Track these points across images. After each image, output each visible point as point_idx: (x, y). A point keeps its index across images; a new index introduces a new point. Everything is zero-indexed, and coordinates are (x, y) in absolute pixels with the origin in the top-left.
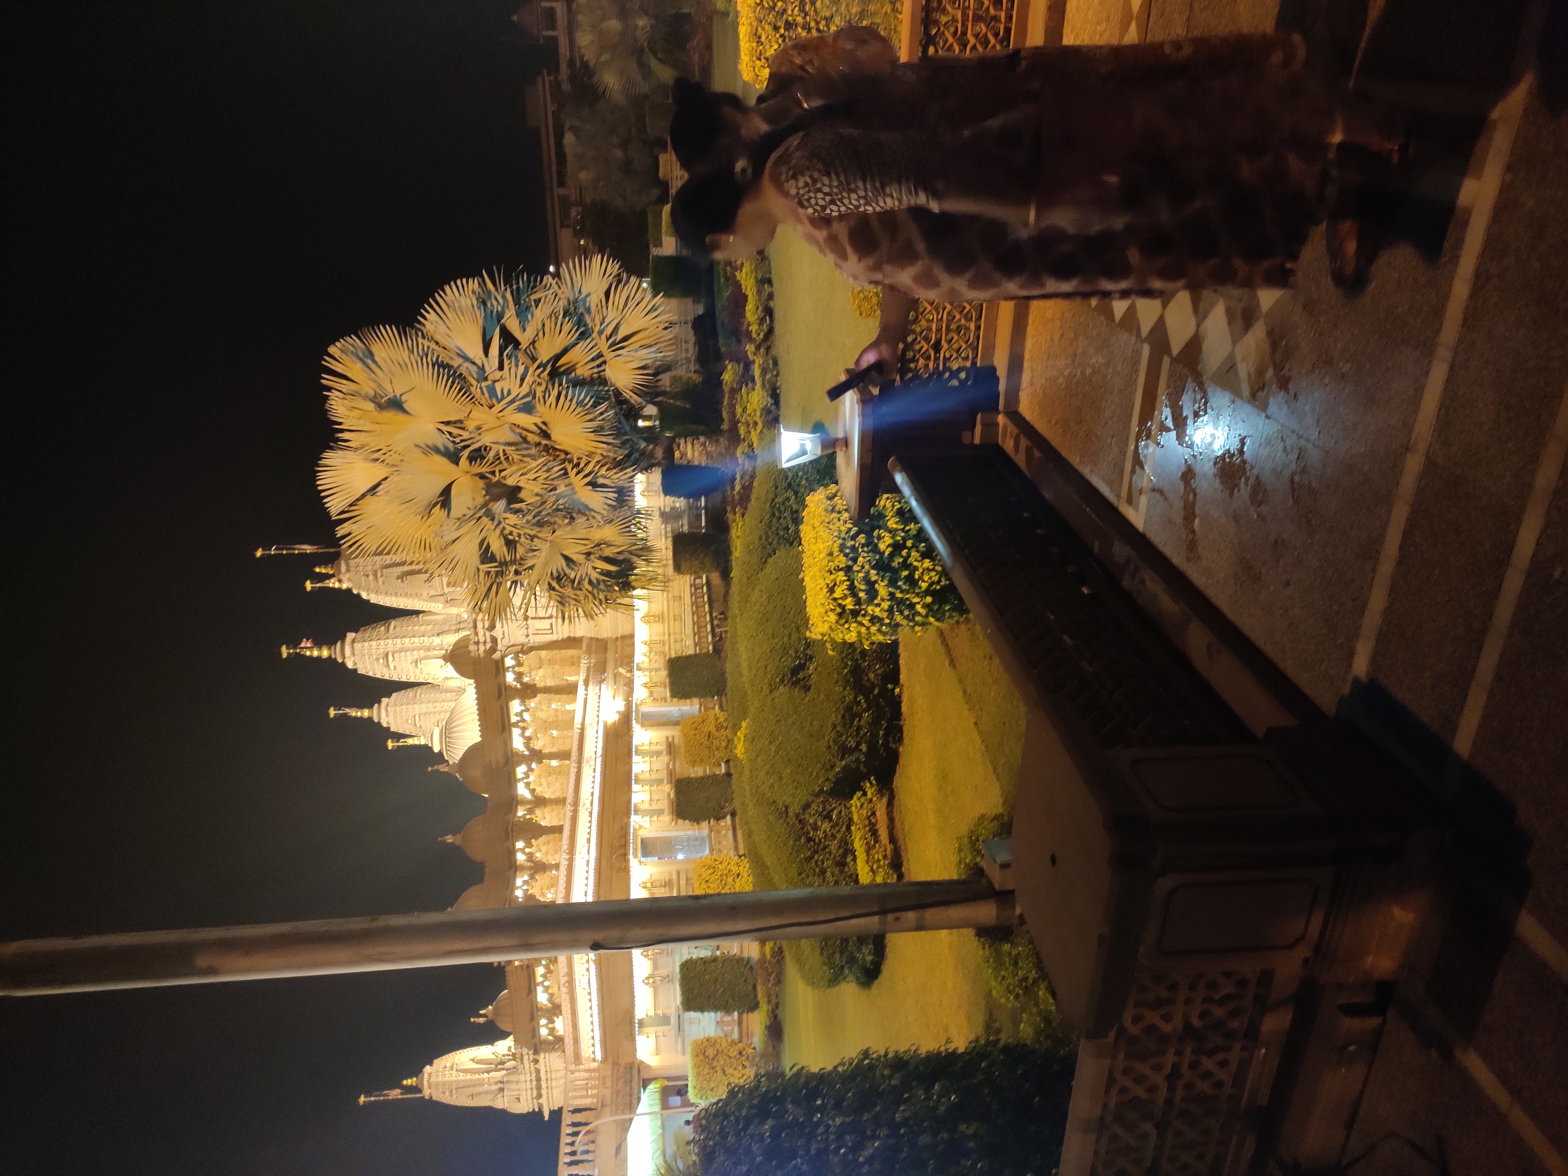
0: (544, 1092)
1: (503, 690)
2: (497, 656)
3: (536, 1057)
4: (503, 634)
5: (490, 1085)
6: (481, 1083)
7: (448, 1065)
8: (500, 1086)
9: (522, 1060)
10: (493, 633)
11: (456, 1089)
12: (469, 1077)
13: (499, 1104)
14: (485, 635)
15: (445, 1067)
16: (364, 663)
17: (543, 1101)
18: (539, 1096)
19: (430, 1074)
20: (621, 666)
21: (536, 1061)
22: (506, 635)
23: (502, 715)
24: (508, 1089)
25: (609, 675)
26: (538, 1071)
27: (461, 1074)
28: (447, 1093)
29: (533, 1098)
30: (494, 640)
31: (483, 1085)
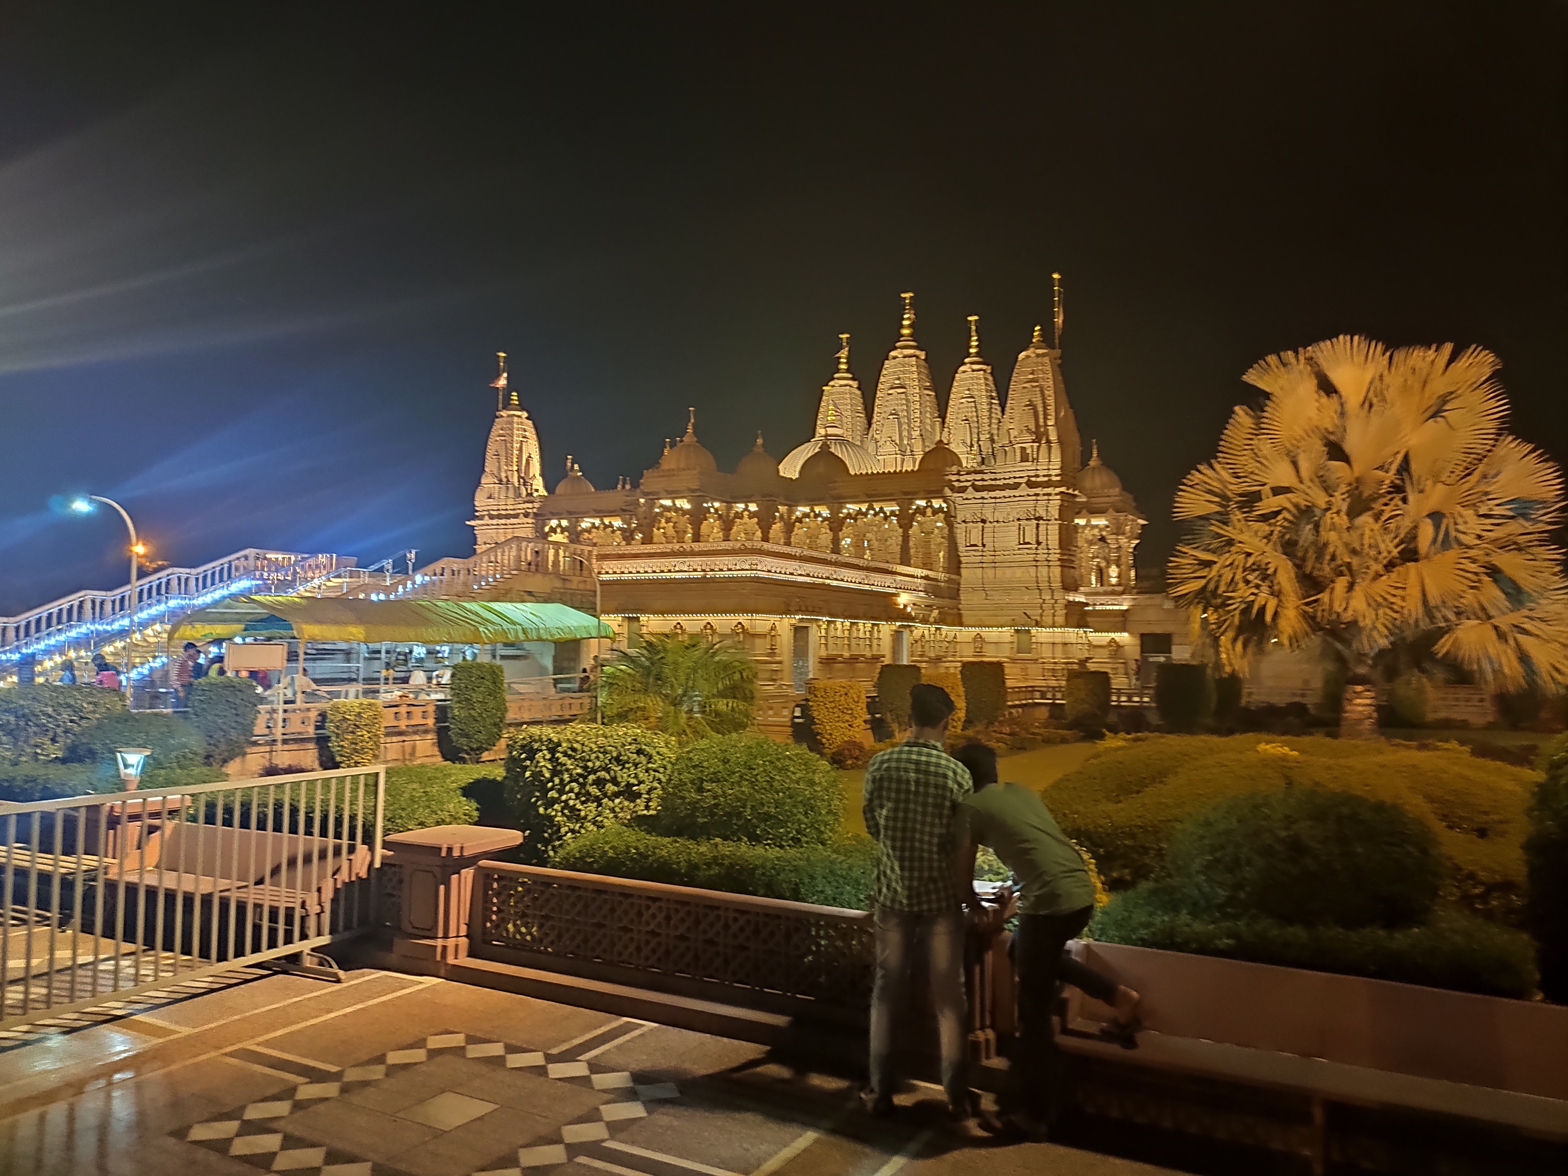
0: (495, 522)
1: (910, 497)
2: (947, 492)
3: (531, 516)
4: (967, 499)
5: (506, 471)
6: (509, 463)
7: (527, 433)
8: (504, 480)
9: (528, 502)
10: (970, 489)
11: (505, 440)
12: (516, 452)
13: (487, 480)
14: (967, 481)
15: (525, 431)
16: (895, 366)
17: (487, 520)
18: (492, 517)
19: (519, 417)
20: (940, 613)
21: (526, 515)
22: (966, 502)
23: (885, 495)
24: (500, 488)
25: (932, 600)
26: (516, 516)
27: (518, 445)
28: (501, 432)
29: (488, 510)
30: (963, 490)
31: (506, 465)
